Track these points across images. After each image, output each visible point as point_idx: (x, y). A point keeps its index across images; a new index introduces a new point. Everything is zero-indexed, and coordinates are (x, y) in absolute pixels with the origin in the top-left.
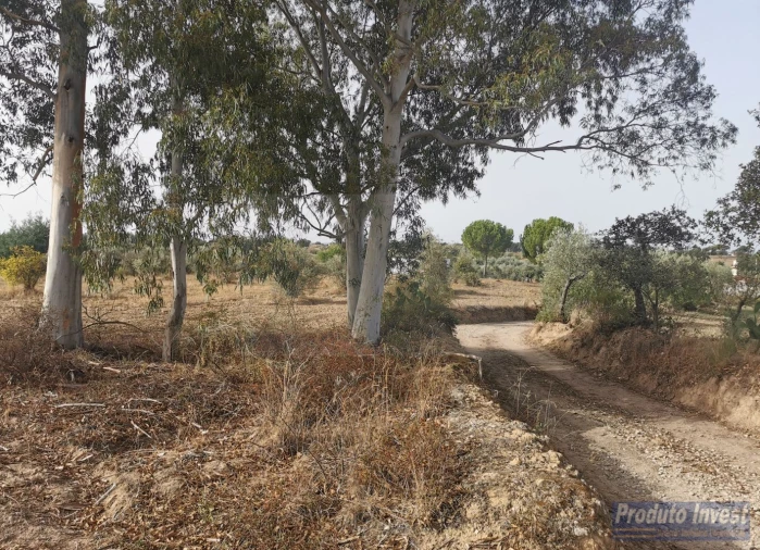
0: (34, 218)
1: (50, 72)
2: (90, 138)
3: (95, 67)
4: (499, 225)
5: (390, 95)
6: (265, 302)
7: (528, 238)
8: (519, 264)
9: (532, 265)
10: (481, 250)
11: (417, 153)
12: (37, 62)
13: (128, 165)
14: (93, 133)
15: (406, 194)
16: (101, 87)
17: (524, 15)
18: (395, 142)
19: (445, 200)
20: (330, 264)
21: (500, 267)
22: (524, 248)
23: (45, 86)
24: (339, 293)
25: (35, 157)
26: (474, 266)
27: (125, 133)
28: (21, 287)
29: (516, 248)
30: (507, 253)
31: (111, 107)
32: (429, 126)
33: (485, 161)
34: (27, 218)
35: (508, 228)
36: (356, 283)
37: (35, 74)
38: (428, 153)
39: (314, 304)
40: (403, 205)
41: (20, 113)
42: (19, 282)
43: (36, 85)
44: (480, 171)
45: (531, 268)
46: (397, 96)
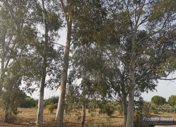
0: (53, 96)
1: (61, 68)
2: (68, 81)
3: (70, 67)
4: (161, 97)
5: (131, 68)
6: (102, 117)
7: (171, 100)
8: (169, 108)
9: (173, 108)
10: (157, 104)
11: (138, 81)
12: (59, 66)
13: (75, 86)
14: (68, 80)
15: (137, 91)
16: (71, 71)
17: (162, 48)
18: (133, 79)
19: (147, 92)
20: (117, 107)
21: (163, 108)
22: (169, 103)
23: (60, 71)
24: (120, 115)
25: (57, 85)
26: (156, 108)
27: (75, 80)
28: (50, 112)
29: (167, 103)
30: (165, 104)
31: (72, 75)
32: (141, 74)
33: (157, 82)
34: (52, 96)
35: (164, 98)
36: (126, 114)
37: (58, 69)
38: (141, 81)
39: (113, 118)
40: (137, 94)
41: (55, 76)
42: (50, 111)
43: (58, 71)
44: (156, 85)
45: (173, 109)
46: (133, 68)
